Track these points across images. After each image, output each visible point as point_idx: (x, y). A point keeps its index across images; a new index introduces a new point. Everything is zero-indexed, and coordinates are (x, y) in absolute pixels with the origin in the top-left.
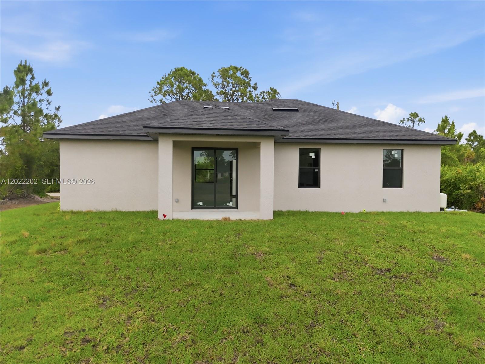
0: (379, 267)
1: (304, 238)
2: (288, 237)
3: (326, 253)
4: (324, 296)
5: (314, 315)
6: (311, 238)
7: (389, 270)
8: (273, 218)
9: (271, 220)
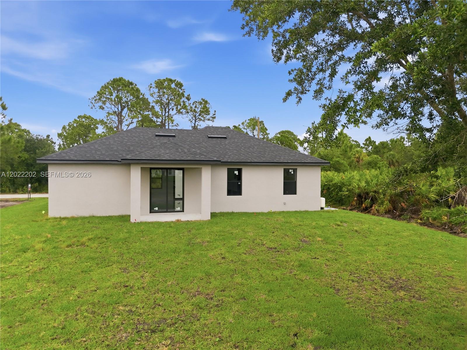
0: (271, 247)
1: (230, 232)
2: (220, 231)
3: (242, 240)
4: (240, 262)
5: (234, 271)
6: (235, 231)
7: (276, 248)
8: (210, 219)
9: (209, 220)
